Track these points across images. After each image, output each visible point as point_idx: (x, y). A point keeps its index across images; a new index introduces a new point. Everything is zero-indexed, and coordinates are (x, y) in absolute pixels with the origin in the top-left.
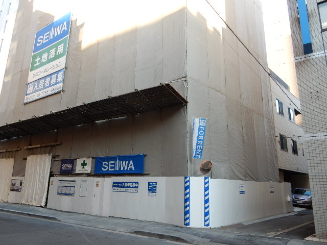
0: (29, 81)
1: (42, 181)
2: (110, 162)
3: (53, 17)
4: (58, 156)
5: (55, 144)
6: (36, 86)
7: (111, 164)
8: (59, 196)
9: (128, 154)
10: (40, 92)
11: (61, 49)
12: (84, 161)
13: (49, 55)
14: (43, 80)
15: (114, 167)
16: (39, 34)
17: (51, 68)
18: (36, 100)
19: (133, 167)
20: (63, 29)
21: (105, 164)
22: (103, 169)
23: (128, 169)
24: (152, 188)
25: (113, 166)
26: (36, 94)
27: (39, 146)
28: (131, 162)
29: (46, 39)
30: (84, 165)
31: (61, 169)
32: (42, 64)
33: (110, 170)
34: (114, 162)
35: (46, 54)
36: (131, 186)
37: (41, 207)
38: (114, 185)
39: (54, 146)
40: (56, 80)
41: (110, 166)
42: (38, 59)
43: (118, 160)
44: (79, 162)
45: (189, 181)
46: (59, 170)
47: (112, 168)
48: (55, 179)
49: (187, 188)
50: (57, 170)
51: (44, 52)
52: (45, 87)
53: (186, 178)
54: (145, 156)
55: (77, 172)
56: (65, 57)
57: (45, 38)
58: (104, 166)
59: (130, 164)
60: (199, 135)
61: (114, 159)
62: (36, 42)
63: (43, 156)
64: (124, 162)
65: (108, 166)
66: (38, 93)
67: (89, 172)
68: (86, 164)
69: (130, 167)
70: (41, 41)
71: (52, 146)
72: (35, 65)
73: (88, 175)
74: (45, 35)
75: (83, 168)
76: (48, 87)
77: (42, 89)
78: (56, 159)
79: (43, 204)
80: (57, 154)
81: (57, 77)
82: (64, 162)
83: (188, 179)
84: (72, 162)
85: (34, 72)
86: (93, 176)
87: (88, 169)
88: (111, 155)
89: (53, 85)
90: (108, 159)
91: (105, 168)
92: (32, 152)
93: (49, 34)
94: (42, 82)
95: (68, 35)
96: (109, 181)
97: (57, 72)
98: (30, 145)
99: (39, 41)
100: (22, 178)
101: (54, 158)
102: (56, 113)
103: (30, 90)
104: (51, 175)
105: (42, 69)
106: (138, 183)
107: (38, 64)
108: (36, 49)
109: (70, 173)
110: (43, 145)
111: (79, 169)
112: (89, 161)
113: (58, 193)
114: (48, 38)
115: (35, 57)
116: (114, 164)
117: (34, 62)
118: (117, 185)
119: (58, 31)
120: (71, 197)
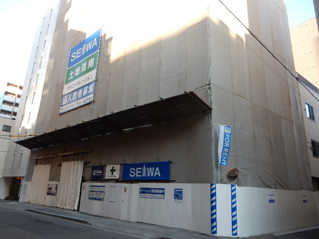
0: (64, 94)
1: (75, 185)
2: (137, 169)
3: (85, 34)
4: (89, 163)
5: (86, 151)
6: (70, 98)
7: (139, 170)
8: (91, 201)
9: (154, 160)
10: (74, 103)
11: (91, 63)
12: (113, 167)
13: (81, 69)
14: (77, 92)
15: (141, 174)
16: (73, 50)
17: (82, 81)
18: (70, 111)
19: (159, 174)
20: (94, 44)
21: (132, 170)
22: (130, 175)
23: (155, 176)
24: (178, 195)
25: (140, 172)
26: (70, 105)
27: (72, 153)
28: (157, 168)
29: (79, 55)
30: (113, 171)
31: (92, 175)
32: (75, 78)
33: (137, 176)
34: (141, 169)
35: (79, 68)
36: (158, 192)
37: (74, 210)
38: (142, 191)
39: (85, 153)
40: (88, 92)
41: (137, 172)
42: (72, 73)
43: (144, 167)
44: (109, 168)
45: (215, 188)
46: (90, 176)
47: (139, 174)
48: (87, 185)
49: (213, 195)
50: (88, 176)
51: (77, 67)
52: (78, 99)
53: (212, 185)
54: (170, 162)
55: (106, 178)
56: (95, 71)
57: (77, 54)
58: (132, 172)
59: (156, 171)
60: (224, 142)
61: (141, 165)
62: (71, 58)
63: (76, 162)
64: (151, 169)
65: (135, 172)
66: (72, 104)
67: (118, 177)
68: (115, 171)
69: (156, 173)
70: (75, 56)
71: (84, 153)
72: (69, 79)
73: (117, 181)
74: (78, 51)
75: (112, 174)
76: (80, 98)
77: (75, 101)
78: (88, 165)
79: (76, 208)
80: (88, 161)
81: (88, 89)
82: (95, 168)
83: (214, 186)
84: (102, 168)
85: (69, 85)
86: (122, 182)
87: (117, 175)
88: (138, 162)
89: (85, 96)
90: (135, 166)
91: (132, 174)
92: (67, 159)
93: (81, 50)
94: (75, 94)
95: (98, 50)
96: (136, 187)
97: (89, 85)
98: (65, 152)
99: (73, 56)
100: (57, 183)
101: (86, 164)
102: (87, 122)
103: (65, 101)
104: (83, 180)
105: (75, 82)
106: (164, 189)
107: (72, 77)
108: (70, 64)
109: (100, 178)
110: (76, 152)
111: (108, 175)
112: (118, 168)
113: (89, 198)
114: (81, 54)
115: (69, 72)
116: (141, 170)
117: (68, 76)
118: (144, 191)
119: (89, 46)
120: (100, 202)
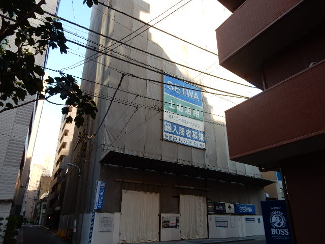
0: (165, 119)
6: (175, 129)
7: (243, 208)
10: (182, 138)
11: (196, 113)
12: (229, 205)
14: (184, 129)
17: (189, 122)
26: (177, 137)
30: (230, 207)
31: (215, 209)
33: (243, 211)
43: (246, 207)
44: (227, 205)
52: (186, 137)
58: (240, 209)
63: (198, 197)
69: (251, 211)
75: (230, 209)
81: (198, 136)
84: (223, 205)
87: (232, 211)
89: (195, 140)
97: (197, 131)
100: (178, 215)
103: (168, 129)
104: (208, 214)
110: (196, 188)
111: (228, 210)
112: (232, 206)
118: (247, 220)
120: (225, 229)
